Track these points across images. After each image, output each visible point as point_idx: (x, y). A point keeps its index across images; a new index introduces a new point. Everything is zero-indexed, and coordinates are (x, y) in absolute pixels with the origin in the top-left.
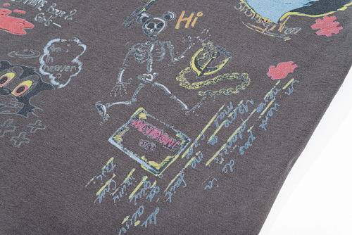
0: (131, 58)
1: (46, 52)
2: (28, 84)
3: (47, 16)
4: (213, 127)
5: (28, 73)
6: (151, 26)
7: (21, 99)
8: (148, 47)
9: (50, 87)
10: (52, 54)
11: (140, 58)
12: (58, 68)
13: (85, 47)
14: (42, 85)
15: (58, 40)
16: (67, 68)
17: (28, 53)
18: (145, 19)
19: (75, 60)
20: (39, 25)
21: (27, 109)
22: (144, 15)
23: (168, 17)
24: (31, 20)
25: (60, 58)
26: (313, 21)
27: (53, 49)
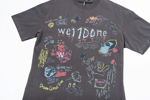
0: (88, 71)
1: (73, 77)
2: (74, 84)
3: (67, 69)
4: (108, 77)
5: (73, 82)
6: (87, 63)
7: (75, 87)
8: (89, 67)
9: (78, 83)
10: (74, 76)
11: (89, 70)
12: (77, 79)
13: (78, 72)
14: (77, 83)
15: (73, 73)
16: (78, 78)
17: (70, 78)
18: (85, 62)
19: (79, 76)
20: (67, 72)
21: (78, 89)
22: (85, 61)
23: (89, 60)
24: (65, 72)
25: (76, 77)
26: (112, 50)
27: (74, 75)
